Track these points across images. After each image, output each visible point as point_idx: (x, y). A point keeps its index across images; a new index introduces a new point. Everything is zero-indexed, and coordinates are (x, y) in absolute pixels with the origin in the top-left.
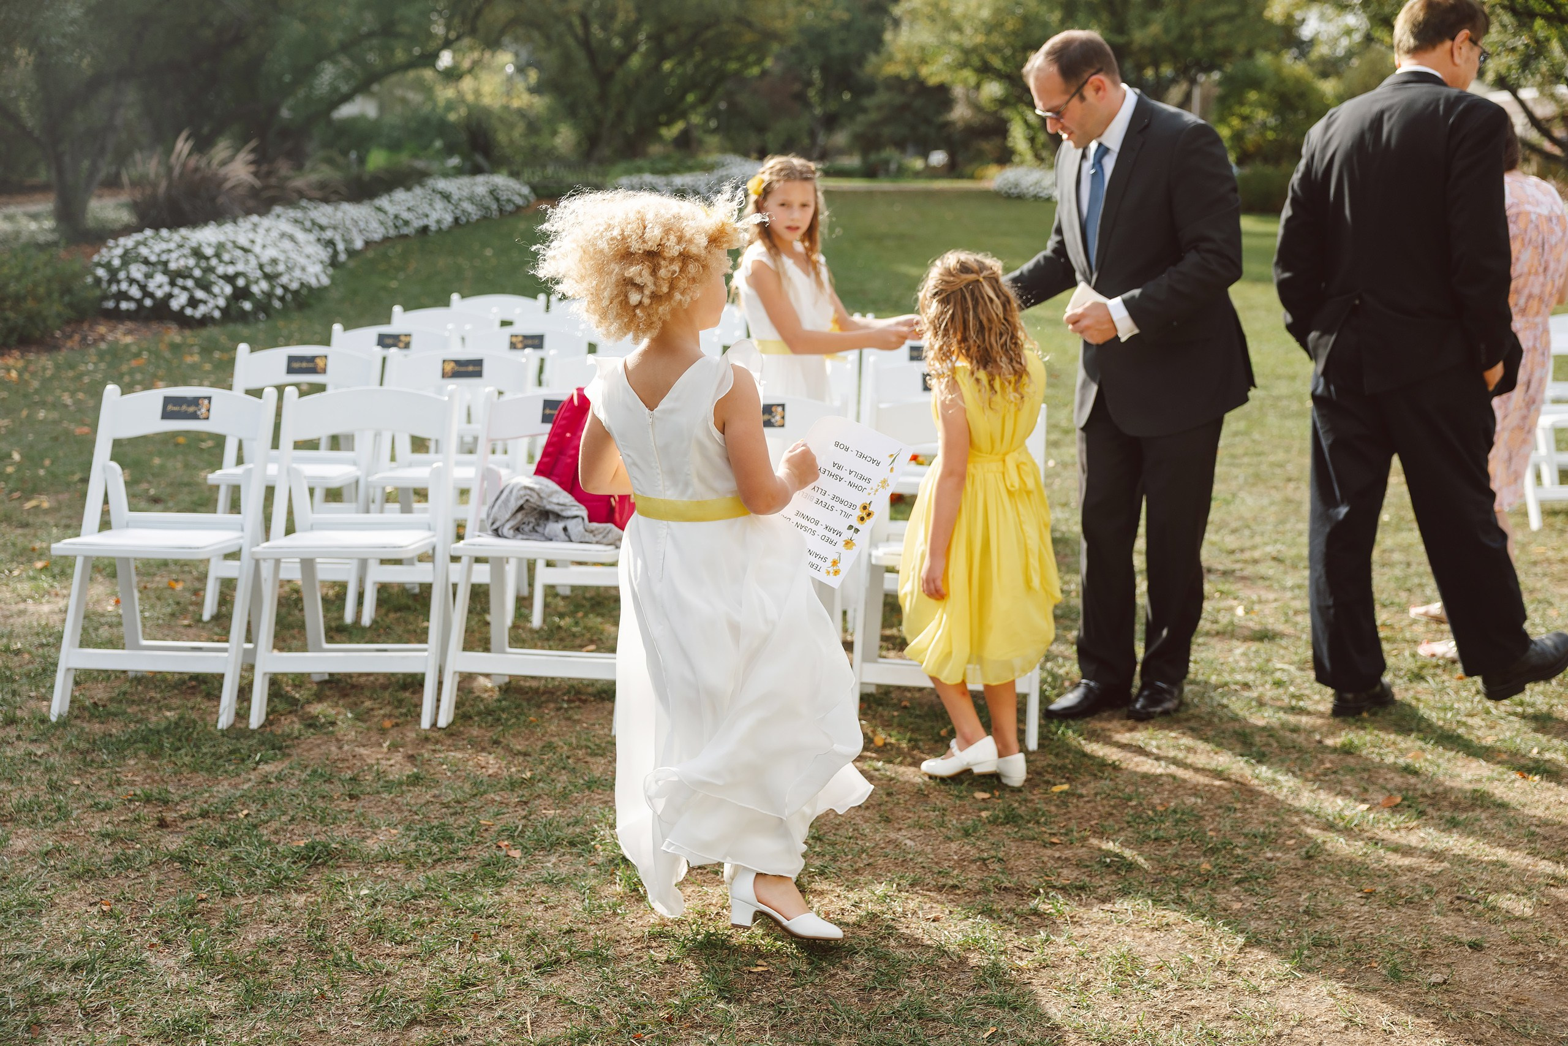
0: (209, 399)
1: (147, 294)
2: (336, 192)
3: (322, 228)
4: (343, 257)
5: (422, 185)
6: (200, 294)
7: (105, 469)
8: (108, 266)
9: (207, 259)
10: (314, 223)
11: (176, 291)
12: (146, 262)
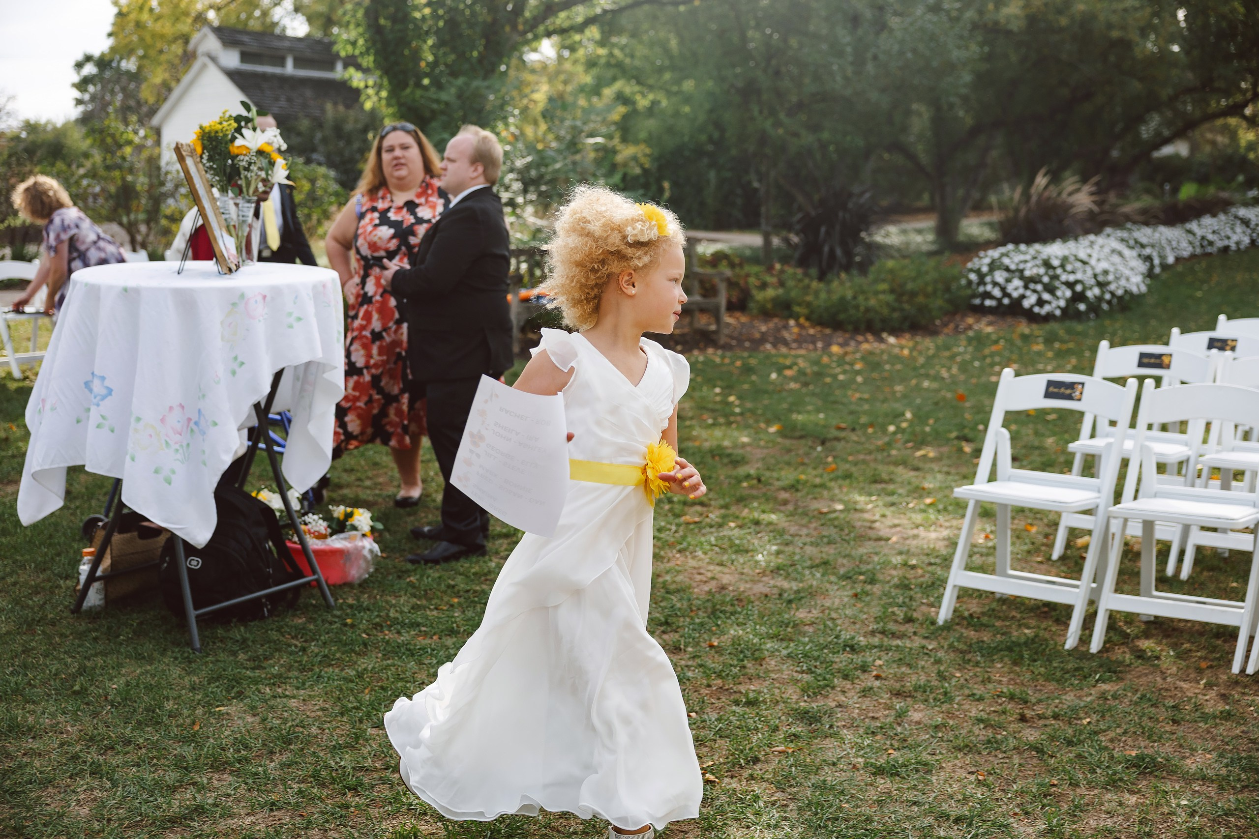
0: (1083, 384)
1: (1006, 294)
2: (1155, 217)
3: (1143, 246)
4: (1157, 270)
5: (1226, 212)
6: (1046, 296)
7: (997, 433)
8: (978, 272)
9: (1054, 268)
10: (1136, 242)
12: (1007, 269)
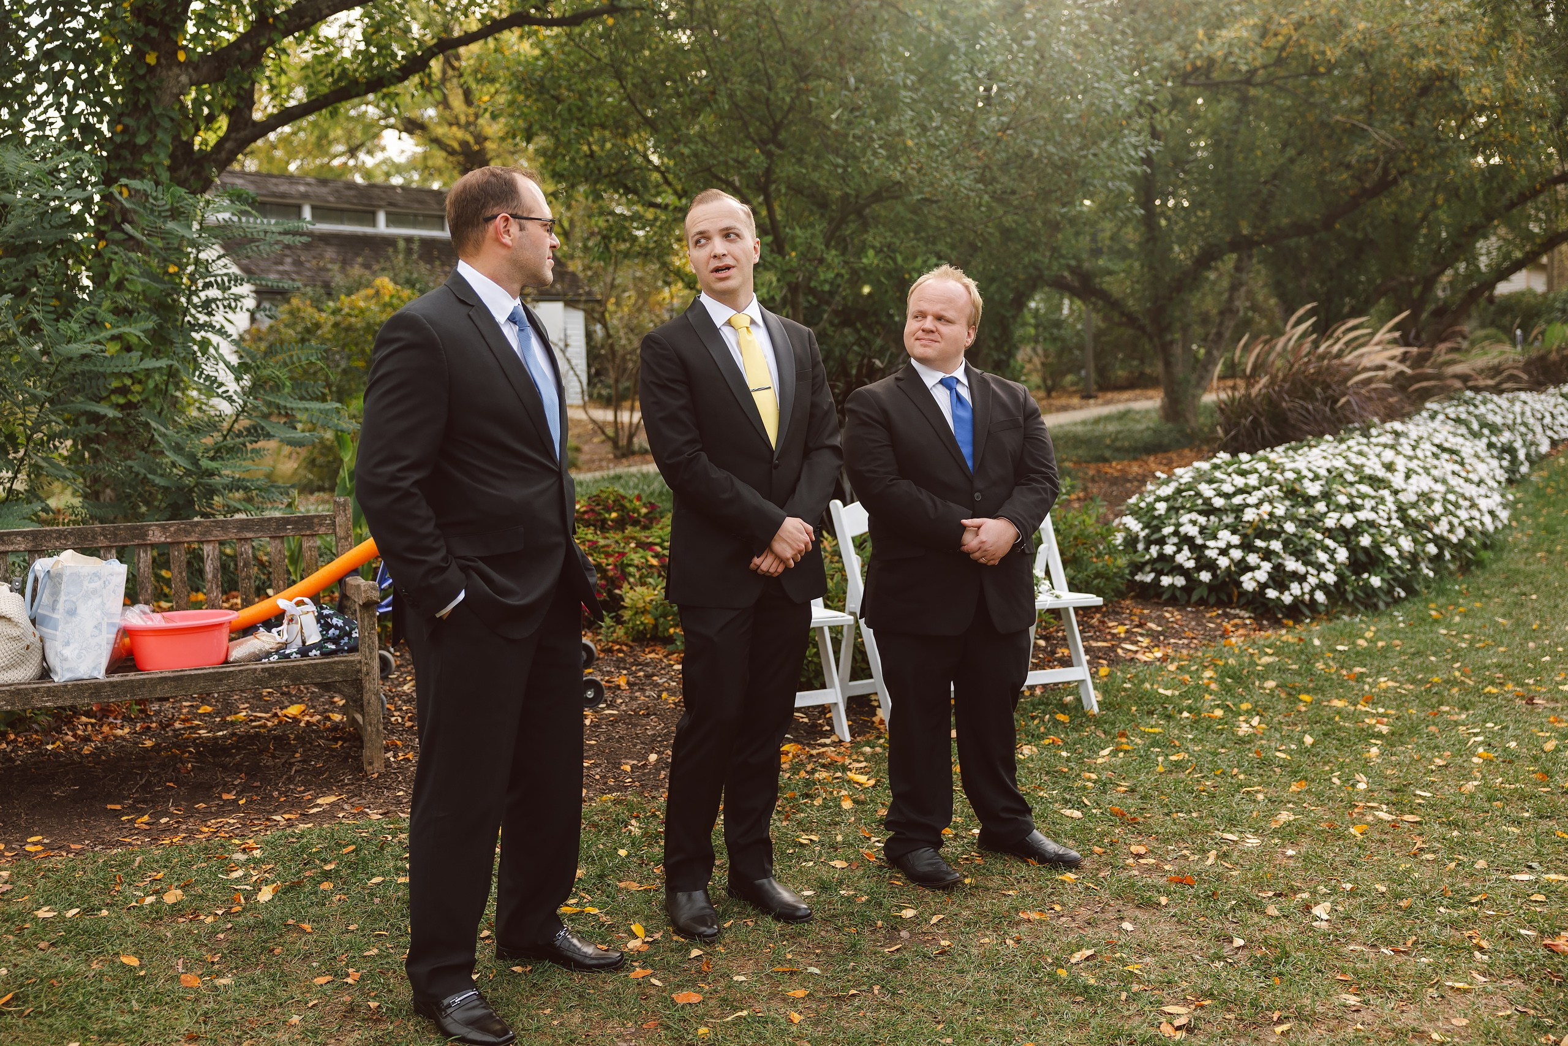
1: (1204, 562)
6: (1292, 565)
8: (1147, 516)
9: (1309, 501)
11: (1253, 559)
12: (1209, 510)
